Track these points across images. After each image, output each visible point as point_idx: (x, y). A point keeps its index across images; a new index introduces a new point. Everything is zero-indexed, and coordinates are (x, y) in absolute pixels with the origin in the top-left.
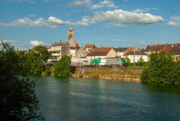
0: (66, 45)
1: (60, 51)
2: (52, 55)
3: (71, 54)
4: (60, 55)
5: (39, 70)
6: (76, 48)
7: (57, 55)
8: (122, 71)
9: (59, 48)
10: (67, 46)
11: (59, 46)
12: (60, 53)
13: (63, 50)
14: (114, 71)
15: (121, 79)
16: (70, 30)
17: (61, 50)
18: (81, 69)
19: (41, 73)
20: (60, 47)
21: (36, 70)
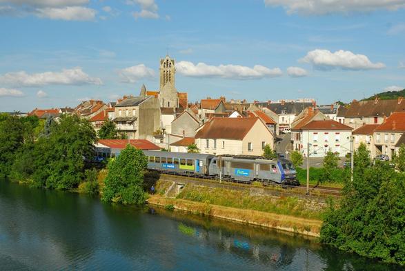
0: (152, 103)
1: (136, 119)
2: (116, 129)
3: (164, 127)
4: (137, 128)
5: (72, 178)
6: (175, 111)
7: (131, 128)
8: (274, 200)
9: (134, 112)
10: (153, 106)
11: (134, 107)
12: (137, 123)
13: (144, 116)
14: (255, 197)
15: (268, 228)
16: (165, 61)
17: (137, 116)
18: (174, 183)
19: (76, 186)
20: (137, 108)
21: (64, 180)
